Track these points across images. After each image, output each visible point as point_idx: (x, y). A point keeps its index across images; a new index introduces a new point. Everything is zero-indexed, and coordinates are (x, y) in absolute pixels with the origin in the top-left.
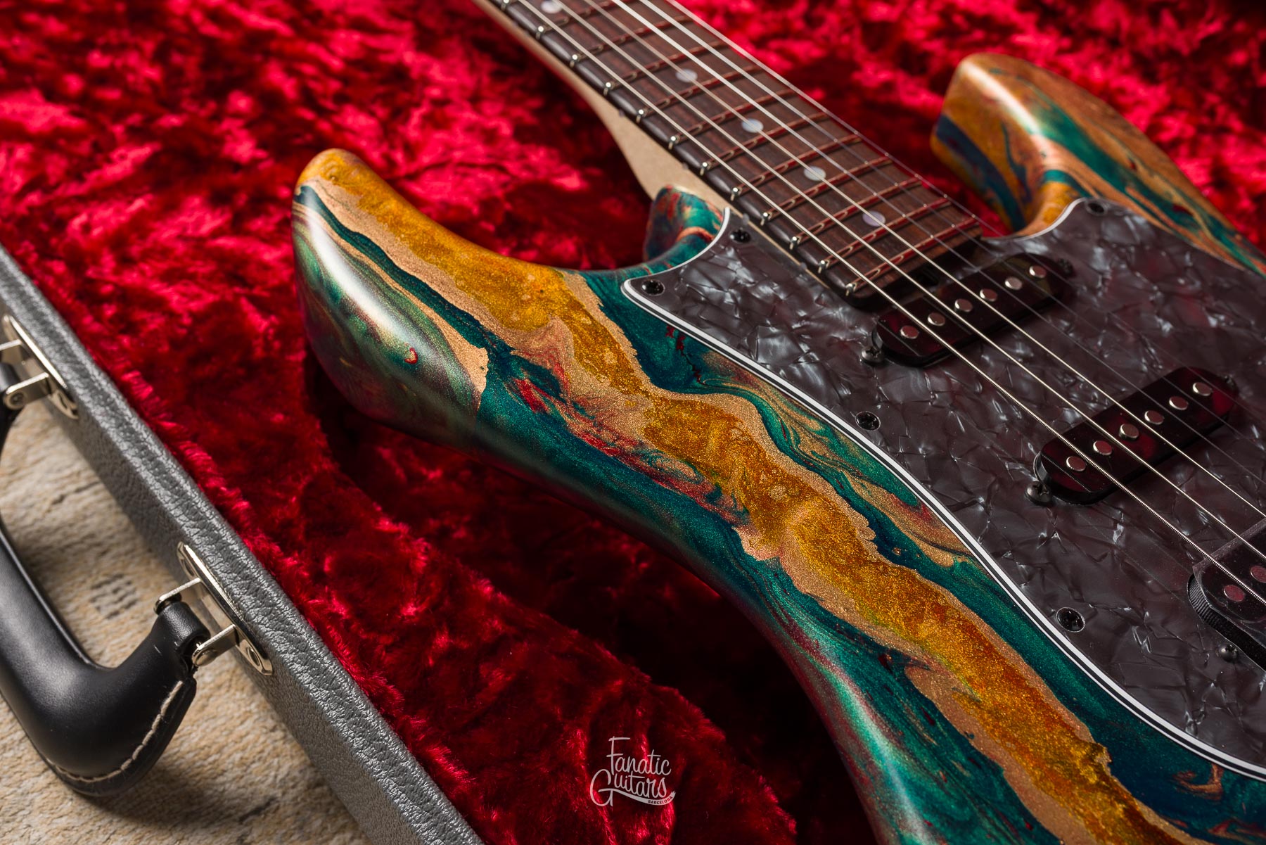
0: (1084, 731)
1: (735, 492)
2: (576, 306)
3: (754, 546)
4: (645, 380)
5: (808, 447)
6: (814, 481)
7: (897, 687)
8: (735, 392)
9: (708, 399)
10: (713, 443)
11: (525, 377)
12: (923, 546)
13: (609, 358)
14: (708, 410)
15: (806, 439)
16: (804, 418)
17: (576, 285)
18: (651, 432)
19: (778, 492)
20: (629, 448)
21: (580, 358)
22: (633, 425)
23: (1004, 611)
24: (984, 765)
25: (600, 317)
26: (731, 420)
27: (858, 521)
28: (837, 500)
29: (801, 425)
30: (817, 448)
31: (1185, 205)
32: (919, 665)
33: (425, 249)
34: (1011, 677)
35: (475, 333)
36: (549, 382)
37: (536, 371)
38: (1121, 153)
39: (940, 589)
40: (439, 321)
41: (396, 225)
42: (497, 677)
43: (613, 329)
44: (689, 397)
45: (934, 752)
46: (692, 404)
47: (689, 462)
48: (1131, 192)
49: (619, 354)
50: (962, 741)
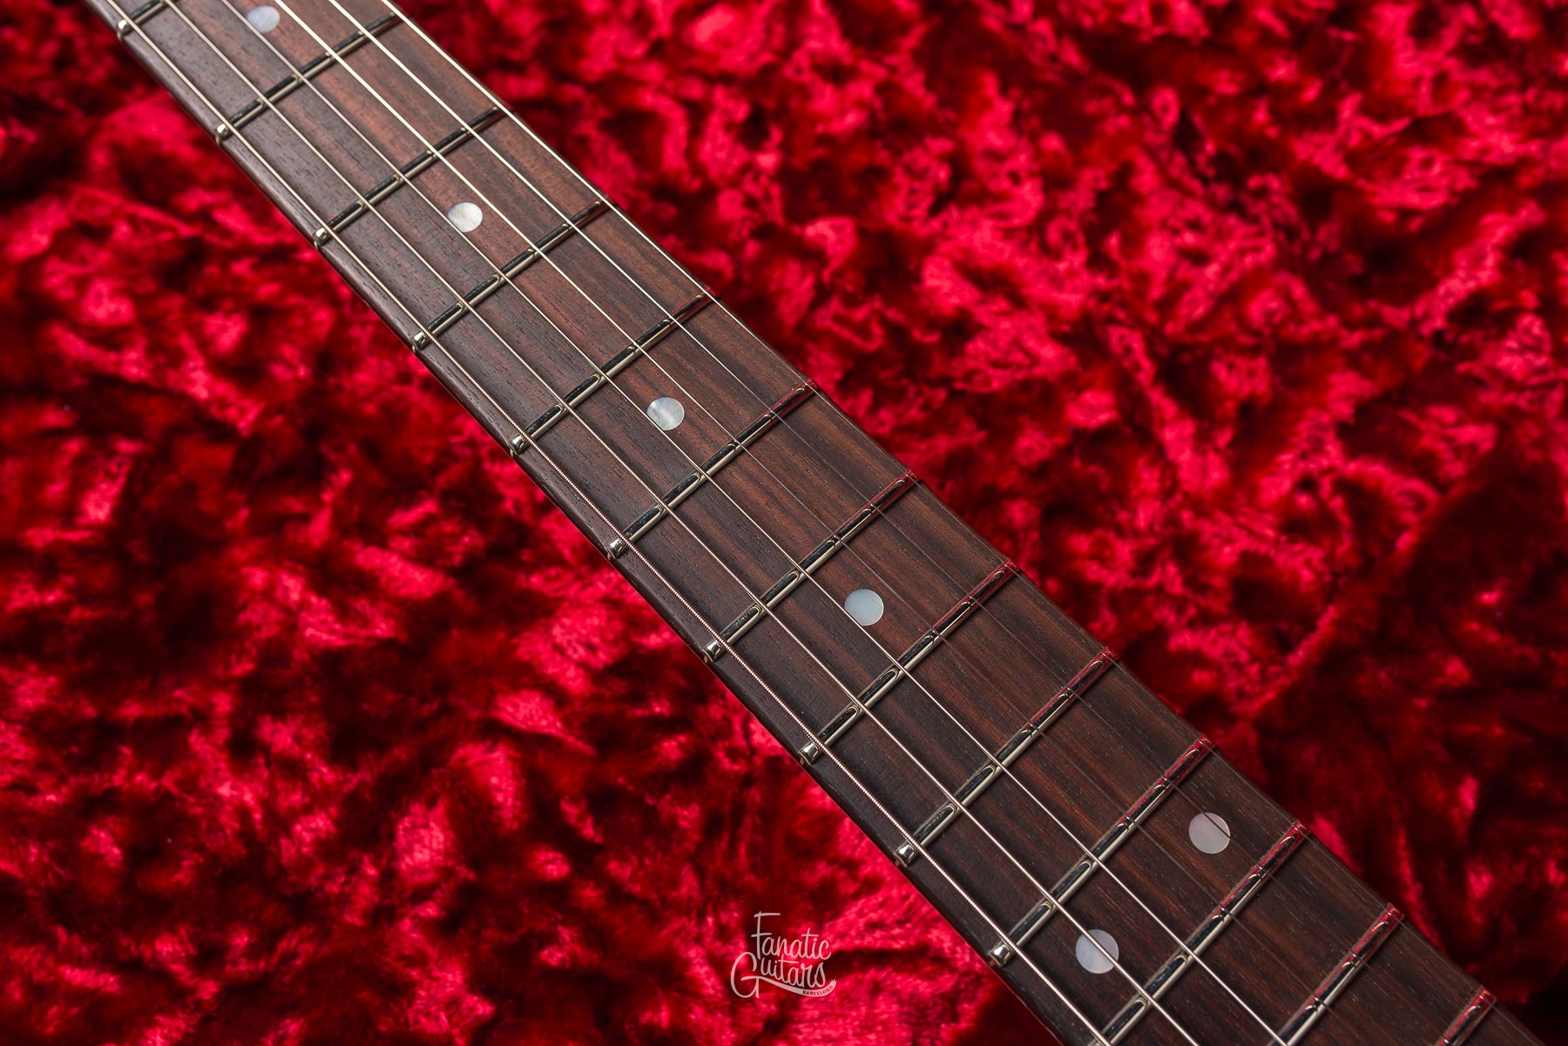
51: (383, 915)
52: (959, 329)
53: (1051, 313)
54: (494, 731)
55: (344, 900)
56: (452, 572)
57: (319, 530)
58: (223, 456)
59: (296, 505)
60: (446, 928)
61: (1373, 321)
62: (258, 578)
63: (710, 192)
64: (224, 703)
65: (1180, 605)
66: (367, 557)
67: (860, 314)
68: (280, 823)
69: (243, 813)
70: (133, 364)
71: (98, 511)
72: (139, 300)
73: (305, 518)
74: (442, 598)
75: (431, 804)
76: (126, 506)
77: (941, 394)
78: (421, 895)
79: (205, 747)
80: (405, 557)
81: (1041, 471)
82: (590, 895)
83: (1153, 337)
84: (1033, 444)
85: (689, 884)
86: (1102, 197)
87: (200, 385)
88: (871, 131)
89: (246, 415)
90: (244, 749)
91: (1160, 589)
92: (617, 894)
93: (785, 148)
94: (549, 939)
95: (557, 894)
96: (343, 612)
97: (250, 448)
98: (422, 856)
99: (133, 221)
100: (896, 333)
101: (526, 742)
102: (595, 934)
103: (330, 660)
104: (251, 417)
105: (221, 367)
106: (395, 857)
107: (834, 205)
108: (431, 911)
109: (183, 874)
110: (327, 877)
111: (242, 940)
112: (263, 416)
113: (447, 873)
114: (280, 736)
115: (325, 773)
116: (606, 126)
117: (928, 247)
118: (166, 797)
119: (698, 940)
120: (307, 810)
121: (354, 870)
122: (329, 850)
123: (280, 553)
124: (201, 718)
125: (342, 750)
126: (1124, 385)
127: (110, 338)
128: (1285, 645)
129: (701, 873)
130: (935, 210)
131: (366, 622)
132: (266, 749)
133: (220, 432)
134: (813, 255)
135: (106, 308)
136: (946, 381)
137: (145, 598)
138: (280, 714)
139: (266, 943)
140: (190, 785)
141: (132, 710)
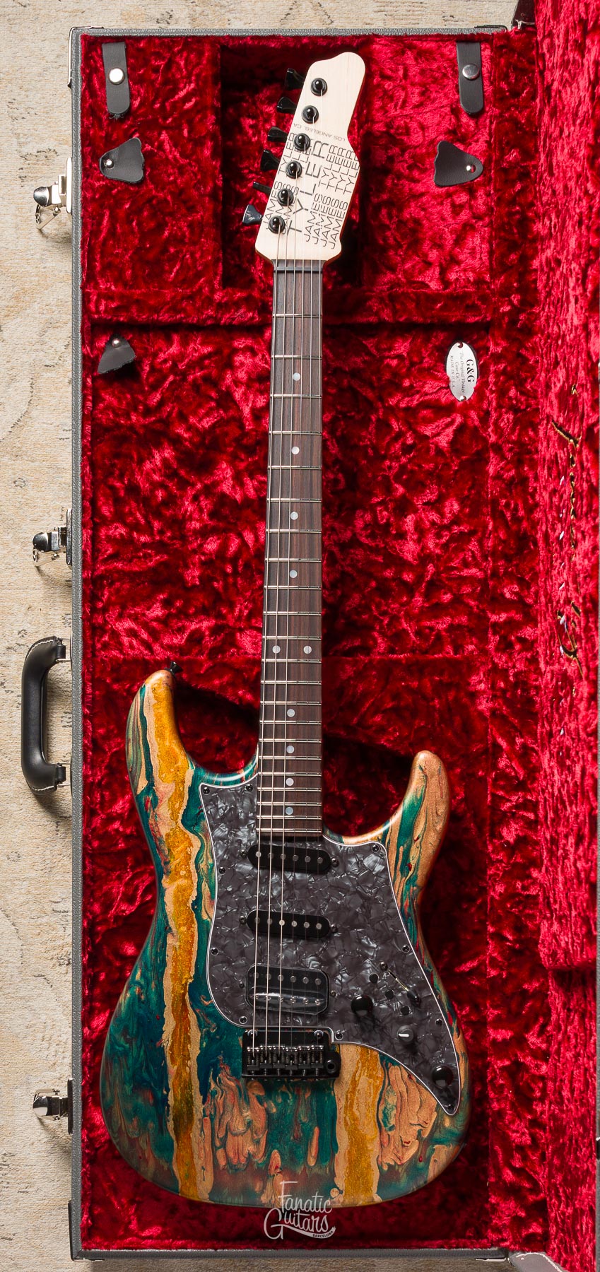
0: (192, 973)
1: (172, 866)
2: (183, 782)
3: (165, 882)
4: (180, 817)
5: (202, 866)
6: (195, 876)
7: (162, 936)
8: (200, 837)
9: (191, 835)
10: (179, 849)
11: (151, 797)
12: (203, 909)
13: (177, 806)
14: (188, 838)
15: (204, 863)
16: (209, 857)
17: (190, 771)
18: (168, 835)
19: (183, 873)
20: (158, 836)
21: (169, 800)
22: (164, 830)
23: (205, 939)
24: (164, 964)
25: (186, 790)
26: (191, 845)
27: (195, 894)
28: (195, 884)
29: (207, 859)
30: (205, 869)
31: (413, 865)
32: (173, 934)
33: (160, 735)
34: (190, 953)
35: (149, 775)
36: (155, 803)
37: (155, 797)
38: (418, 832)
39: (196, 922)
40: (144, 766)
41: (158, 718)
42: (122, 845)
43: (186, 797)
44: (187, 832)
45: (157, 952)
46: (185, 834)
47: (169, 850)
48: (401, 849)
49: (180, 806)
50: (165, 955)
51: (195, 552)
52: (402, 535)
53: (424, 548)
54: (240, 536)
55: (191, 543)
56: (259, 497)
57: (242, 466)
58: (237, 432)
59: (243, 456)
60: (203, 563)
61: (484, 611)
62: (224, 465)
63: (384, 457)
64: (199, 486)
65: (382, 627)
66: (247, 480)
67: (385, 513)
68: (191, 518)
69: (187, 511)
70: (238, 395)
71: (206, 423)
72: (249, 379)
73: (242, 460)
74: (253, 501)
75: (218, 539)
76: (213, 427)
77: (383, 546)
78: (204, 554)
79: (190, 492)
80: (253, 485)
81: (386, 579)
82: (231, 580)
83: (437, 573)
84: (389, 574)
85: (248, 594)
86: (462, 533)
87: (247, 410)
88: (430, 474)
89: (249, 427)
90: (195, 499)
91: (382, 621)
92: (235, 584)
93: (410, 460)
94: (218, 582)
95: (226, 575)
96: (233, 487)
97: (245, 434)
98: (209, 547)
99: (263, 356)
100: (388, 525)
101: (244, 543)
102: (226, 587)
103: (223, 495)
104: (250, 428)
105: (253, 410)
106: (205, 543)
107: (404, 485)
108: (203, 558)
109: (168, 513)
110: (191, 536)
111: (169, 534)
112: (252, 429)
113: (210, 553)
114: (204, 503)
115: (205, 517)
116: (378, 420)
117: (415, 511)
118: (176, 496)
119: (241, 605)
120: (197, 521)
121: (197, 539)
122: (195, 531)
123: (232, 464)
124: (193, 485)
125: (212, 515)
126: (419, 578)
127: (237, 382)
128: (392, 651)
129: (252, 594)
130: (424, 504)
131: (236, 494)
132: (200, 502)
133: (242, 426)
134: (389, 489)
135: (242, 375)
136: (386, 544)
137: (201, 452)
138: (207, 498)
139: (171, 538)
140: (181, 497)
141: (182, 472)
